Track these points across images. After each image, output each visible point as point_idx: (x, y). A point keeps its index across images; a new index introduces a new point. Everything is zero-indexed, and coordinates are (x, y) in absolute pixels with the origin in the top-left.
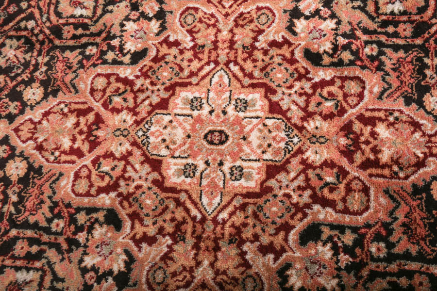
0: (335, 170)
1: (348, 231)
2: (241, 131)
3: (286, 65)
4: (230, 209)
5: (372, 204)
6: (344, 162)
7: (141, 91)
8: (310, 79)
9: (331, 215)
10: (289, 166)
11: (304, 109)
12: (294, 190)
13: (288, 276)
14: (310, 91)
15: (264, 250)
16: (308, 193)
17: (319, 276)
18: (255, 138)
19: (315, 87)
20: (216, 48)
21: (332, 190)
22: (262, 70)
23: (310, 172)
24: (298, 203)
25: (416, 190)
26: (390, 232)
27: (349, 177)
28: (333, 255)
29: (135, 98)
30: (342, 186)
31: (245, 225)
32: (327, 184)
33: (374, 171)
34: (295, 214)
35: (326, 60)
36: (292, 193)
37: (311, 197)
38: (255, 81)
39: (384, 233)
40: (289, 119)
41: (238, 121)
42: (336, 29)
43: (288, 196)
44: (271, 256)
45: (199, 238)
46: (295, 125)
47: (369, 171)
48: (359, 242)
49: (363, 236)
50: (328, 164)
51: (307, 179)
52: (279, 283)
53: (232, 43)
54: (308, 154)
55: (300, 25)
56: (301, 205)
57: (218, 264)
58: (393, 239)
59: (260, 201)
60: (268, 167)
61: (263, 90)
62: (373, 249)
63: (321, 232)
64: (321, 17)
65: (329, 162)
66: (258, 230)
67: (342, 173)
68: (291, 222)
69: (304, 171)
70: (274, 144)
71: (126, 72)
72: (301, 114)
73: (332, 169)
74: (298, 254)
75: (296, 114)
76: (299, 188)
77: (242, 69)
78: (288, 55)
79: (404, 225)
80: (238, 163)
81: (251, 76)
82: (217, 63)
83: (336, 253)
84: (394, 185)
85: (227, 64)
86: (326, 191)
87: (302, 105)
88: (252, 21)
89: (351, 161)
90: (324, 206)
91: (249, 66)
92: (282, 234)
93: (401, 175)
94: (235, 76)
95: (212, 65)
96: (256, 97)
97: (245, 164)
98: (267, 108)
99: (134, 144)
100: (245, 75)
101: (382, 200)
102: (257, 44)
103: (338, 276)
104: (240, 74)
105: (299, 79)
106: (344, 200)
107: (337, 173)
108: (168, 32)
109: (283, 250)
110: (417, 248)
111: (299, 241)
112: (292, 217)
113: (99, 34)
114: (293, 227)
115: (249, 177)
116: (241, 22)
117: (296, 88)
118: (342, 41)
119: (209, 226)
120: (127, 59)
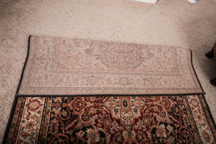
0: (121, 141)
2: (128, 111)
3: (150, 123)
4: (106, 110)
8: (147, 131)
9: (108, 141)
10: (120, 126)
11: (138, 130)
12: (114, 128)
13: (90, 128)
14: (143, 131)
15: (96, 121)
16: (113, 132)
17: (91, 138)
18: (127, 115)
19: (145, 132)
20: (151, 101)
21: (115, 140)
22: (147, 115)
23: (119, 133)
24: (110, 130)
28: (97, 142)
31: (102, 114)
32: (117, 139)
34: (107, 129)
35: (154, 135)
36: (113, 128)
37: (113, 134)
38: (143, 113)
40: (134, 125)
41: (131, 110)
42: (164, 138)
43: (112, 127)
44: (95, 123)
45: (98, 102)
46: (132, 127)
51: (117, 132)
52: (88, 126)
53: (153, 105)
54: (125, 132)
55: (163, 126)
56: (110, 131)
57: (91, 108)
59: (109, 118)
60: (119, 120)
61: (141, 116)
63: (103, 138)
64: (167, 132)
65: (123, 139)
66: (101, 119)
68: (105, 128)
69: (120, 131)
70: (126, 121)
72: (136, 129)
73: (121, 140)
74: (96, 131)
75: (136, 127)
76: (115, 130)
77: (146, 109)
78: (153, 123)
80: (119, 111)
81: (144, 112)
82: (146, 102)
85: (146, 105)
86: (115, 138)
87: (139, 129)
88: (161, 111)
90: (110, 138)
91: (147, 111)
92: (101, 126)
94: (144, 107)
95: (145, 100)
96: (138, 115)
97: (119, 113)
98: (136, 118)
100: (144, 110)
102: (154, 113)
104: (144, 109)
105: (146, 127)
107: (120, 142)
109: (97, 126)
111: (100, 131)
112: (106, 128)
114: (103, 129)
115: (116, 114)
116: (159, 107)
117: (143, 126)
118: (161, 140)
119: (101, 104)
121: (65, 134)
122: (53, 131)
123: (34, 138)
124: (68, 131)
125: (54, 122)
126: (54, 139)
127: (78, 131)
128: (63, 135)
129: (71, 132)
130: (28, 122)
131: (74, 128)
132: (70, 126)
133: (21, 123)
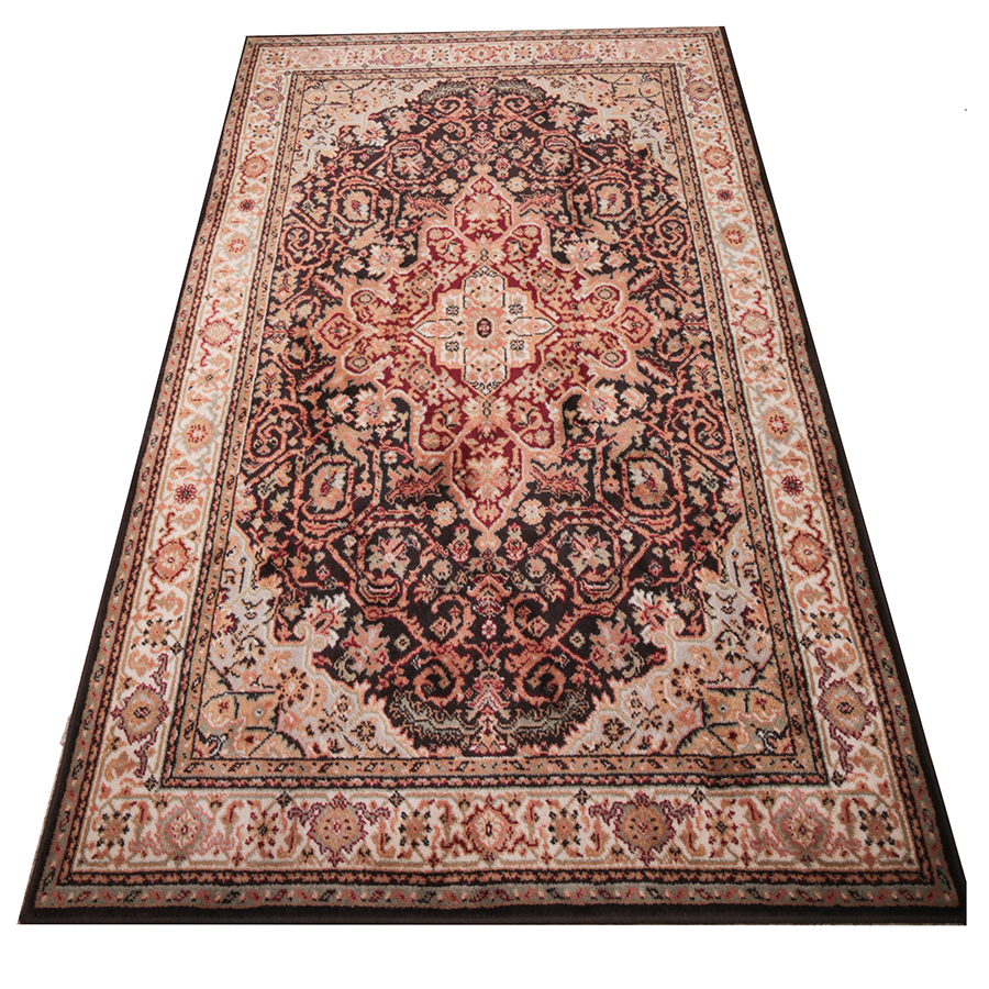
0: (459, 423)
1: (405, 434)
2: (491, 347)
3: (562, 380)
4: (421, 345)
5: (430, 453)
6: (466, 431)
7: (526, 264)
8: (548, 400)
9: (418, 421)
10: (460, 386)
11: (516, 397)
12: (439, 392)
13: (367, 390)
14: (535, 401)
15: (387, 372)
16: (438, 403)
17: (367, 413)
18: (487, 358)
19: (541, 406)
20: (575, 319)
21: (440, 421)
22: (555, 360)
23: (456, 403)
24: (428, 395)
25: (443, 489)
26: (405, 466)
27: (453, 435)
28: (386, 423)
29: (518, 261)
30: (444, 429)
31: (407, 356)
32: (445, 417)
33: (459, 455)
34: (418, 393)
35: (571, 415)
36: (436, 390)
37: (434, 405)
38: (542, 354)
39: (405, 462)
40: (506, 385)
41: (501, 344)
42: (606, 422)
43: (434, 387)
44: (382, 378)
45: (397, 323)
46: (500, 390)
47: (459, 451)
48: (396, 443)
49: (402, 446)
50: (464, 418)
51: (449, 401)
52: (362, 384)
53: (583, 333)
54: (473, 402)
55: (610, 391)
56: (426, 397)
57: (375, 339)
58: (399, 468)
59: (428, 366)
60: (459, 371)
61: (533, 361)
62: (391, 454)
63: (403, 413)
64: (618, 410)
65: (466, 419)
66: (404, 366)
67: (457, 430)
68: (411, 391)
69: (456, 398)
70: (481, 374)
71: (544, 251)
72: (512, 396)
73: (460, 421)
74: (384, 397)
75: (512, 390)
76: (441, 395)
77: (554, 343)
78: (573, 381)
79: (412, 477)
80: (461, 347)
81: (548, 350)
82: (559, 322)
83: (387, 425)
84: (447, 471)
85: (559, 330)
86: (440, 416)
87: (521, 396)
88: (608, 347)
89: (468, 437)
90: (426, 415)
91: (558, 348)
92: (401, 384)
93: (457, 477)
94: (547, 337)
95: (557, 318)
96: (527, 356)
97: (461, 352)
98: (516, 366)
99: (475, 266)
100: (548, 346)
101: (433, 461)
102: (582, 354)
103: (369, 427)
104: (549, 342)
105: (547, 391)
106: (432, 431)
107: (456, 425)
108: (588, 278)
109: (387, 386)
110: (393, 487)
111: (395, 397)
112: (415, 391)
113: (581, 222)
114: (407, 393)
115: (448, 357)
116: (606, 338)
117: (537, 388)
118: (593, 428)
119: (406, 330)
120: (557, 248)
121: (298, 401)
122: (268, 392)
123: (218, 407)
124: (306, 394)
125: (271, 373)
126: (268, 409)
127: (335, 394)
128: (292, 404)
129: (313, 398)
130: (203, 372)
131: (324, 389)
132: (311, 383)
133: (187, 373)
